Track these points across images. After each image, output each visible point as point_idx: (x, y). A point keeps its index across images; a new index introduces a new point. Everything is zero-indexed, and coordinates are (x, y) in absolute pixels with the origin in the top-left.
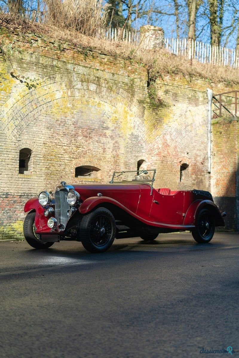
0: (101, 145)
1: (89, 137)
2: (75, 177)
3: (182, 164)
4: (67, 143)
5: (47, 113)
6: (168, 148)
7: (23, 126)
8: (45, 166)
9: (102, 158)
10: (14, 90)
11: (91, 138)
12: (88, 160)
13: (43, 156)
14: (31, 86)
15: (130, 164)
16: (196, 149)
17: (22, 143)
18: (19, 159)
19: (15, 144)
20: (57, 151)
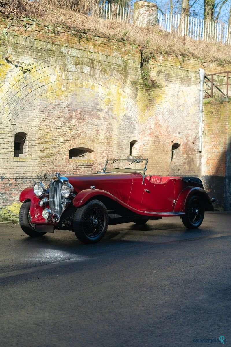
0: (94, 127)
1: (83, 119)
2: (69, 159)
3: (174, 144)
4: (62, 126)
5: (42, 97)
6: (160, 128)
7: (18, 110)
8: (40, 149)
9: (96, 139)
10: (9, 75)
11: (84, 120)
12: (82, 142)
13: (38, 140)
14: (26, 71)
15: (123, 145)
16: (188, 129)
17: (17, 127)
18: (14, 143)
19: (10, 129)
20: (52, 134)
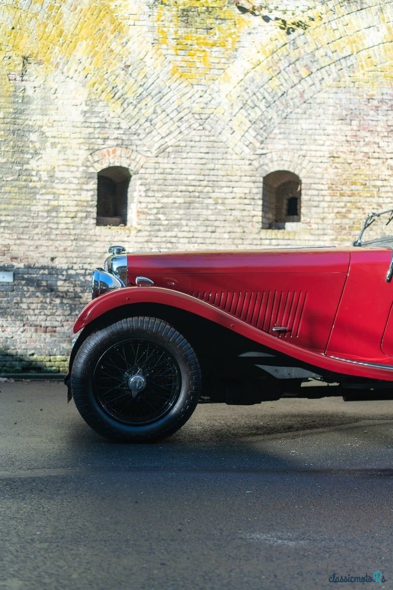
5: (342, 84)
7: (270, 120)
8: (336, 210)
10: (246, 40)
13: (329, 187)
14: (294, 26)
17: (270, 159)
18: (261, 197)
19: (250, 164)
20: (370, 173)
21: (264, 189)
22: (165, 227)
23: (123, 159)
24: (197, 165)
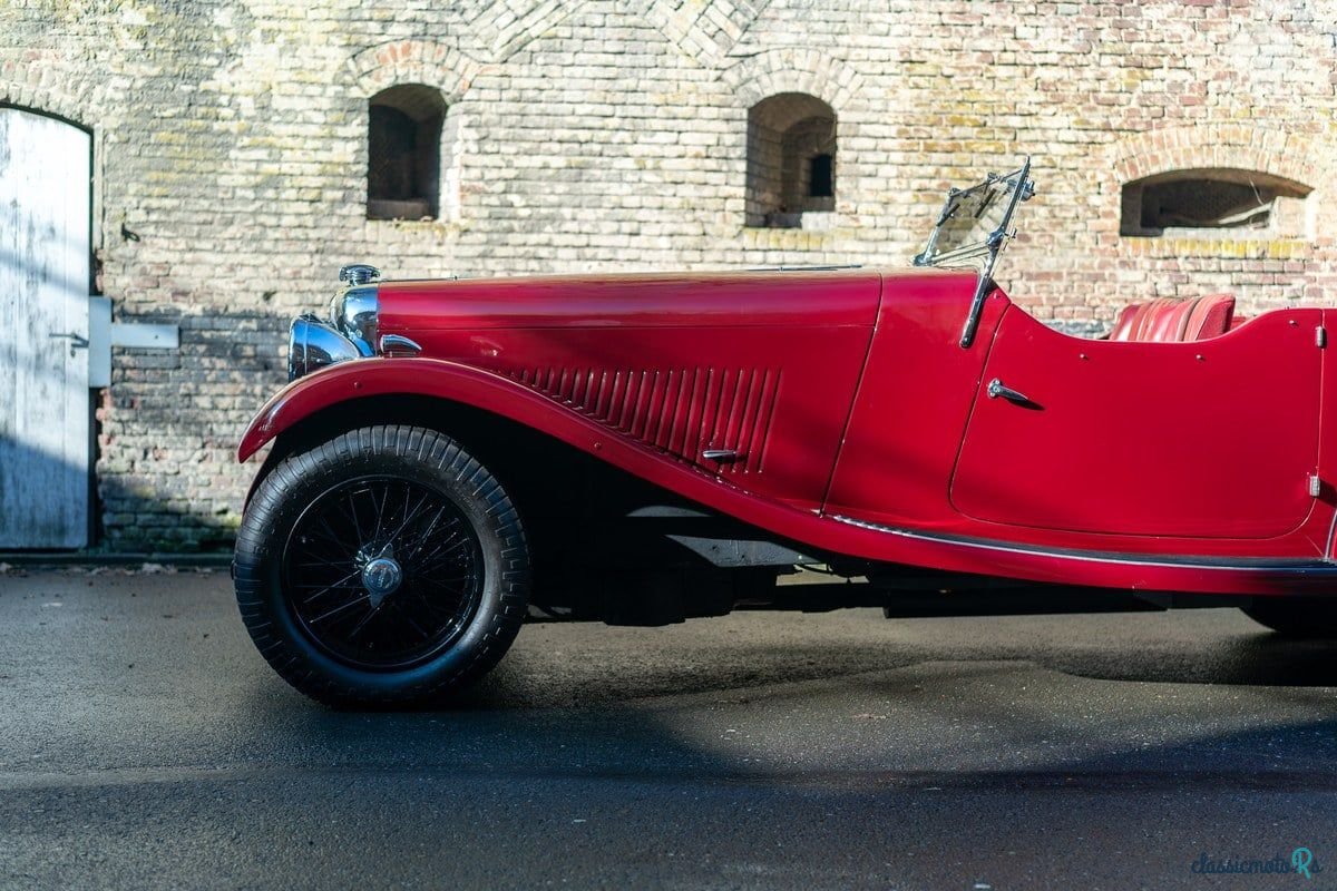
2: (1123, 234)
4: (1067, 48)
8: (915, 184)
9: (1323, 116)
11: (1235, 6)
12: (1218, 135)
13: (900, 132)
17: (764, 67)
18: (745, 155)
19: (719, 79)
20: (995, 98)
21: (751, 135)
22: (523, 223)
23: (427, 68)
24: (597, 81)
